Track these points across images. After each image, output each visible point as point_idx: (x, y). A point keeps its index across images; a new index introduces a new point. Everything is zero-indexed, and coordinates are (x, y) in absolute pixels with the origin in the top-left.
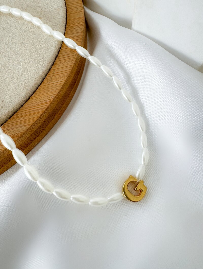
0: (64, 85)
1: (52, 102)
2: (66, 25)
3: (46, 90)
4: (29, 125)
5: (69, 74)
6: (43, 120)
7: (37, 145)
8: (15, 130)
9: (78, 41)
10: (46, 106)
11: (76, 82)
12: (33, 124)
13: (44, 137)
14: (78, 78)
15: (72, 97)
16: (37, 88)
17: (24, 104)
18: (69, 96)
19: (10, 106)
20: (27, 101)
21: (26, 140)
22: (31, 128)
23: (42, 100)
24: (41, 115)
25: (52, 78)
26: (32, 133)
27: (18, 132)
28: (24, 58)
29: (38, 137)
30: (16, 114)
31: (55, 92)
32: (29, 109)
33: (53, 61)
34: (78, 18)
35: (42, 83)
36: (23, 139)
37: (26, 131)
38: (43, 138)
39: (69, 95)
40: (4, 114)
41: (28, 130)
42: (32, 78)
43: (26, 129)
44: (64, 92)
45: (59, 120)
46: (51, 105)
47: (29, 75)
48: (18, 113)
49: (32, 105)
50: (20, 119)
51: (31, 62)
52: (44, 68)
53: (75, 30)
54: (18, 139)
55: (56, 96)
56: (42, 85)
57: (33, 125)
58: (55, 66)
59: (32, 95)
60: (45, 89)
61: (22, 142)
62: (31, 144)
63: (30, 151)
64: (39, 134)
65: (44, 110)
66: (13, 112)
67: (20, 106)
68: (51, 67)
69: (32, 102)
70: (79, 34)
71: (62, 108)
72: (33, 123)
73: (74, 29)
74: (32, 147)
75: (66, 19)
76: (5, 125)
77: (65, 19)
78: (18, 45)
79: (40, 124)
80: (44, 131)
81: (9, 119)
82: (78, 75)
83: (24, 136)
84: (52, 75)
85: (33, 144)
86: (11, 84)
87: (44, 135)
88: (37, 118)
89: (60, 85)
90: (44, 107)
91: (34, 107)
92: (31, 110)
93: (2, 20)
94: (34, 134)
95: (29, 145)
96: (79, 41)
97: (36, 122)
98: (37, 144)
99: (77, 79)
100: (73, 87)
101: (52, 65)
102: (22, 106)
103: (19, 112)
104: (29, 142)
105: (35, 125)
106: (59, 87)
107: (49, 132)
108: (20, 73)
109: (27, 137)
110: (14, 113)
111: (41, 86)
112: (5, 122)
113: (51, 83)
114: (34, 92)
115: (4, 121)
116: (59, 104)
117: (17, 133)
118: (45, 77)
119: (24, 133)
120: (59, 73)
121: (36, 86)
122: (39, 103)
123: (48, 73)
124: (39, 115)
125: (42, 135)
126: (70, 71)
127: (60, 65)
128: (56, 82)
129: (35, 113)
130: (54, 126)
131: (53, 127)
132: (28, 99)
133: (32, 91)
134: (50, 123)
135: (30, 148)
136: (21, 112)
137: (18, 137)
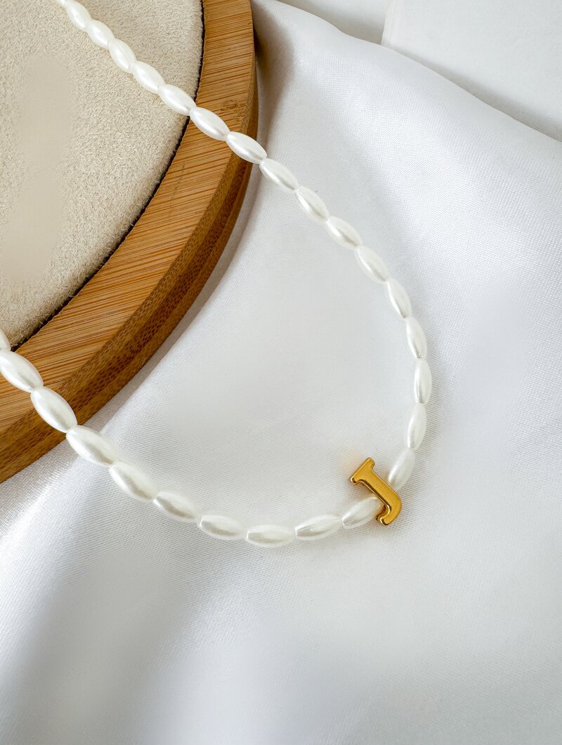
0: (213, 199)
1: (185, 247)
2: (203, 37)
3: (167, 216)
4: (131, 308)
5: (224, 170)
6: (163, 295)
7: (144, 365)
8: (95, 322)
9: (241, 79)
10: (171, 256)
11: (239, 193)
12: (141, 307)
13: (164, 341)
14: (243, 182)
15: (230, 233)
16: (143, 211)
17: (110, 255)
18: (221, 232)
19: (75, 259)
20: (118, 245)
21: (121, 352)
22: (136, 317)
23: (158, 240)
24: (160, 283)
25: (179, 183)
26: (137, 329)
27: (103, 330)
28: (99, 130)
29: (148, 344)
30: (92, 281)
31: (192, 220)
32: (126, 266)
33: (178, 137)
34: (234, 17)
35: (153, 195)
36: (116, 348)
37: (124, 326)
38: (161, 345)
39: (223, 227)
40: (60, 281)
41: (128, 322)
42: (127, 183)
43: (126, 320)
44: (212, 218)
45: (198, 295)
46: (184, 254)
47: (118, 175)
48: (98, 280)
49: (133, 255)
50: (105, 295)
51: (121, 140)
52: (155, 157)
53: (229, 49)
54: (104, 347)
55: (196, 229)
56: (153, 201)
57: (140, 309)
58: (184, 149)
59: (131, 228)
60: (165, 211)
61: (112, 356)
62: (133, 362)
63: (129, 381)
64: (151, 334)
65: (169, 267)
66: (84, 277)
67: (101, 259)
68: (175, 153)
69: (133, 248)
70: (241, 61)
71: (206, 264)
72: (141, 302)
73: (228, 47)
74: (133, 369)
75: (203, 20)
76: (67, 312)
77: (200, 20)
78: (77, 93)
79: (155, 308)
80: (163, 327)
81: (75, 294)
82: (243, 173)
83: (118, 338)
84: (179, 174)
85: (136, 360)
86: (71, 202)
87: (163, 337)
88: (152, 290)
89: (203, 201)
90: (165, 260)
91: (138, 261)
92: (131, 270)
93: (24, 26)
94: (141, 333)
95: (128, 363)
96: (244, 81)
97: (149, 302)
98: (147, 361)
99: (241, 183)
100: (232, 207)
101: (177, 148)
102: (107, 259)
103: (100, 276)
104: (127, 356)
105: (146, 308)
106: (200, 206)
107: (174, 328)
108: (93, 171)
109: (125, 342)
110: (87, 280)
111: (153, 205)
112: (66, 303)
113: (178, 196)
114: (135, 222)
115: (62, 301)
116: (200, 252)
117: (100, 331)
118: (161, 179)
119: (120, 331)
120: (198, 168)
121: (140, 204)
122: (152, 250)
123: (167, 170)
124: (155, 281)
125: (157, 338)
126: (227, 161)
127: (198, 146)
128: (193, 192)
129: (143, 278)
130: (186, 312)
131: (183, 316)
132: (119, 240)
133: (131, 219)
134: (179, 305)
135: (129, 372)
136: (106, 275)
137: (106, 341)
